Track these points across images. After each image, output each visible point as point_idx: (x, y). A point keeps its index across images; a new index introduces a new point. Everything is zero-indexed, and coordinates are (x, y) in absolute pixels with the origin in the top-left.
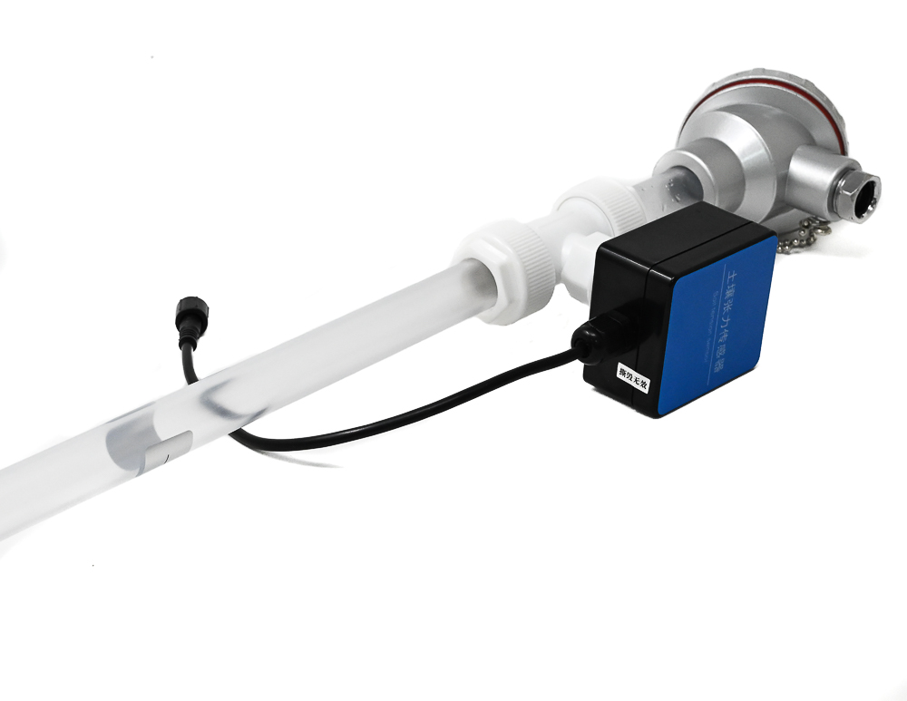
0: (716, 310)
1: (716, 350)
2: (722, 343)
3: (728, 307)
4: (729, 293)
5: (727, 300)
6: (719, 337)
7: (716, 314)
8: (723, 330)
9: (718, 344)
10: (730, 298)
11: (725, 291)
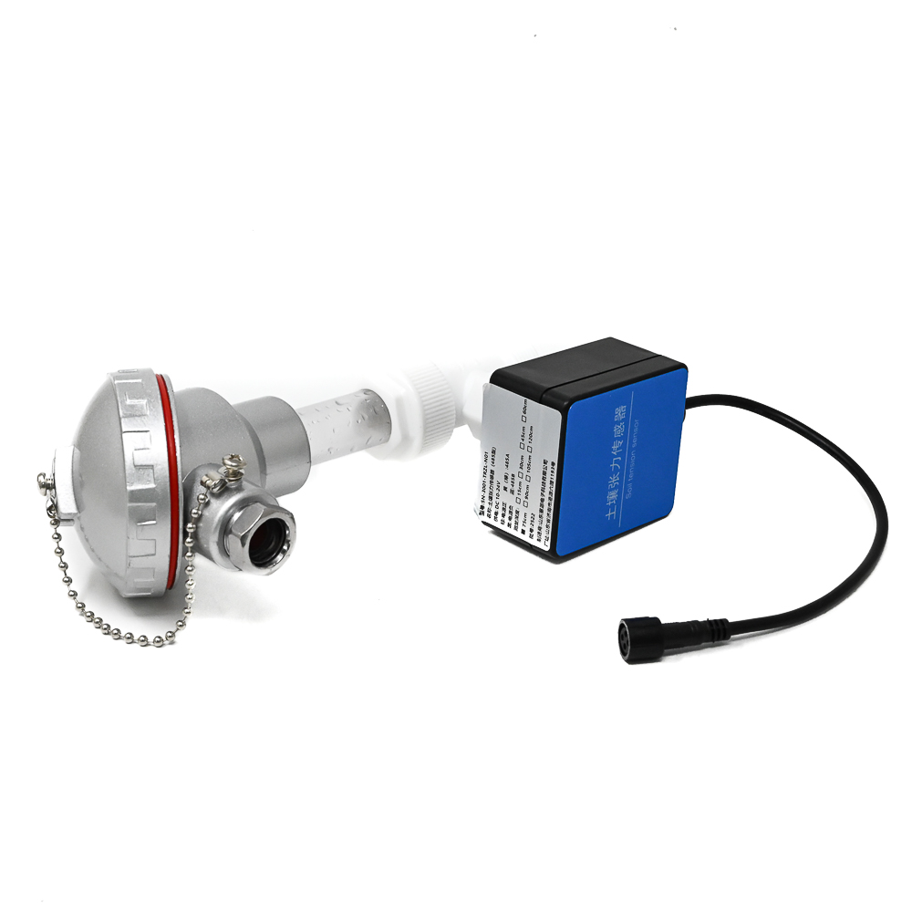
0: (627, 477)
1: (625, 433)
2: (619, 439)
3: (614, 480)
4: (613, 496)
5: (615, 488)
6: (623, 447)
7: (628, 473)
8: (618, 455)
9: (623, 438)
10: (611, 490)
11: (619, 498)
